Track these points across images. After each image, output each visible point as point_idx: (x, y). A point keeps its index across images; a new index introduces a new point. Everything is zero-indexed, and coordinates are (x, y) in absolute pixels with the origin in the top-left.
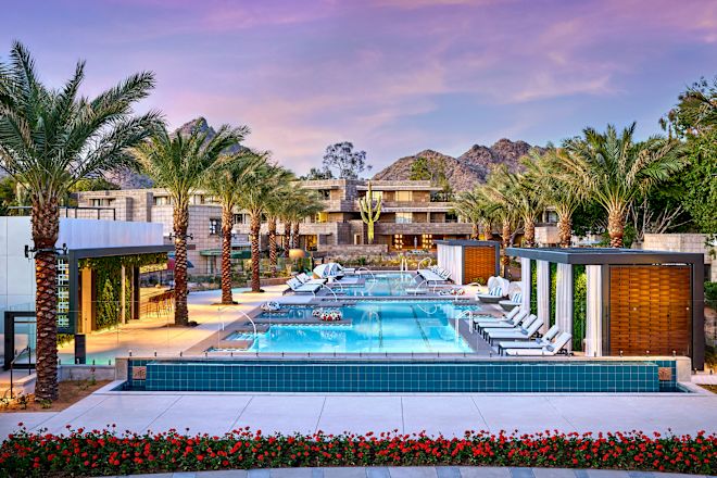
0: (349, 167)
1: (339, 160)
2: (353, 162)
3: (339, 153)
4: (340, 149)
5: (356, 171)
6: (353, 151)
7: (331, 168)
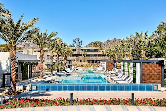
0: (79, 44)
1: (76, 43)
2: (80, 43)
3: (76, 41)
4: (76, 40)
5: (80, 45)
6: (79, 40)
7: (74, 44)
